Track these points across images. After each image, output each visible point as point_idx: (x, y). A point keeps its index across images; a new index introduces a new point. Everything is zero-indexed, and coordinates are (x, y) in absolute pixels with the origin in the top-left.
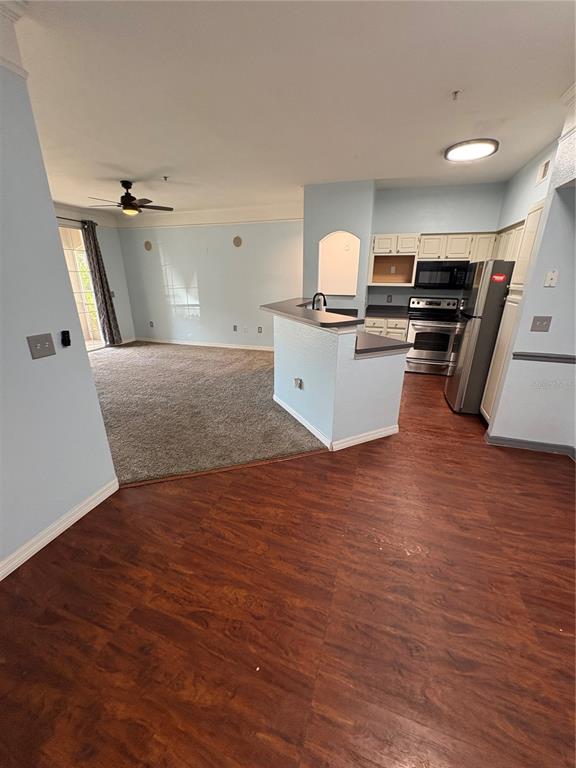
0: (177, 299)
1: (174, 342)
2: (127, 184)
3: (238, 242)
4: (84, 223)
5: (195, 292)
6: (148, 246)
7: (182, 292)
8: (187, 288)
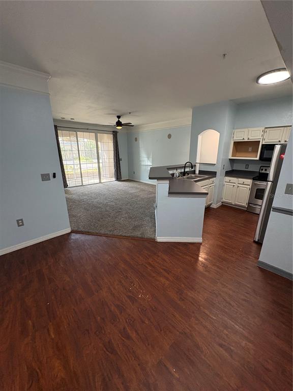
0: (144, 162)
1: (141, 181)
2: (119, 117)
3: (169, 136)
4: (113, 132)
5: (151, 159)
6: (136, 140)
7: (146, 159)
8: (148, 158)
